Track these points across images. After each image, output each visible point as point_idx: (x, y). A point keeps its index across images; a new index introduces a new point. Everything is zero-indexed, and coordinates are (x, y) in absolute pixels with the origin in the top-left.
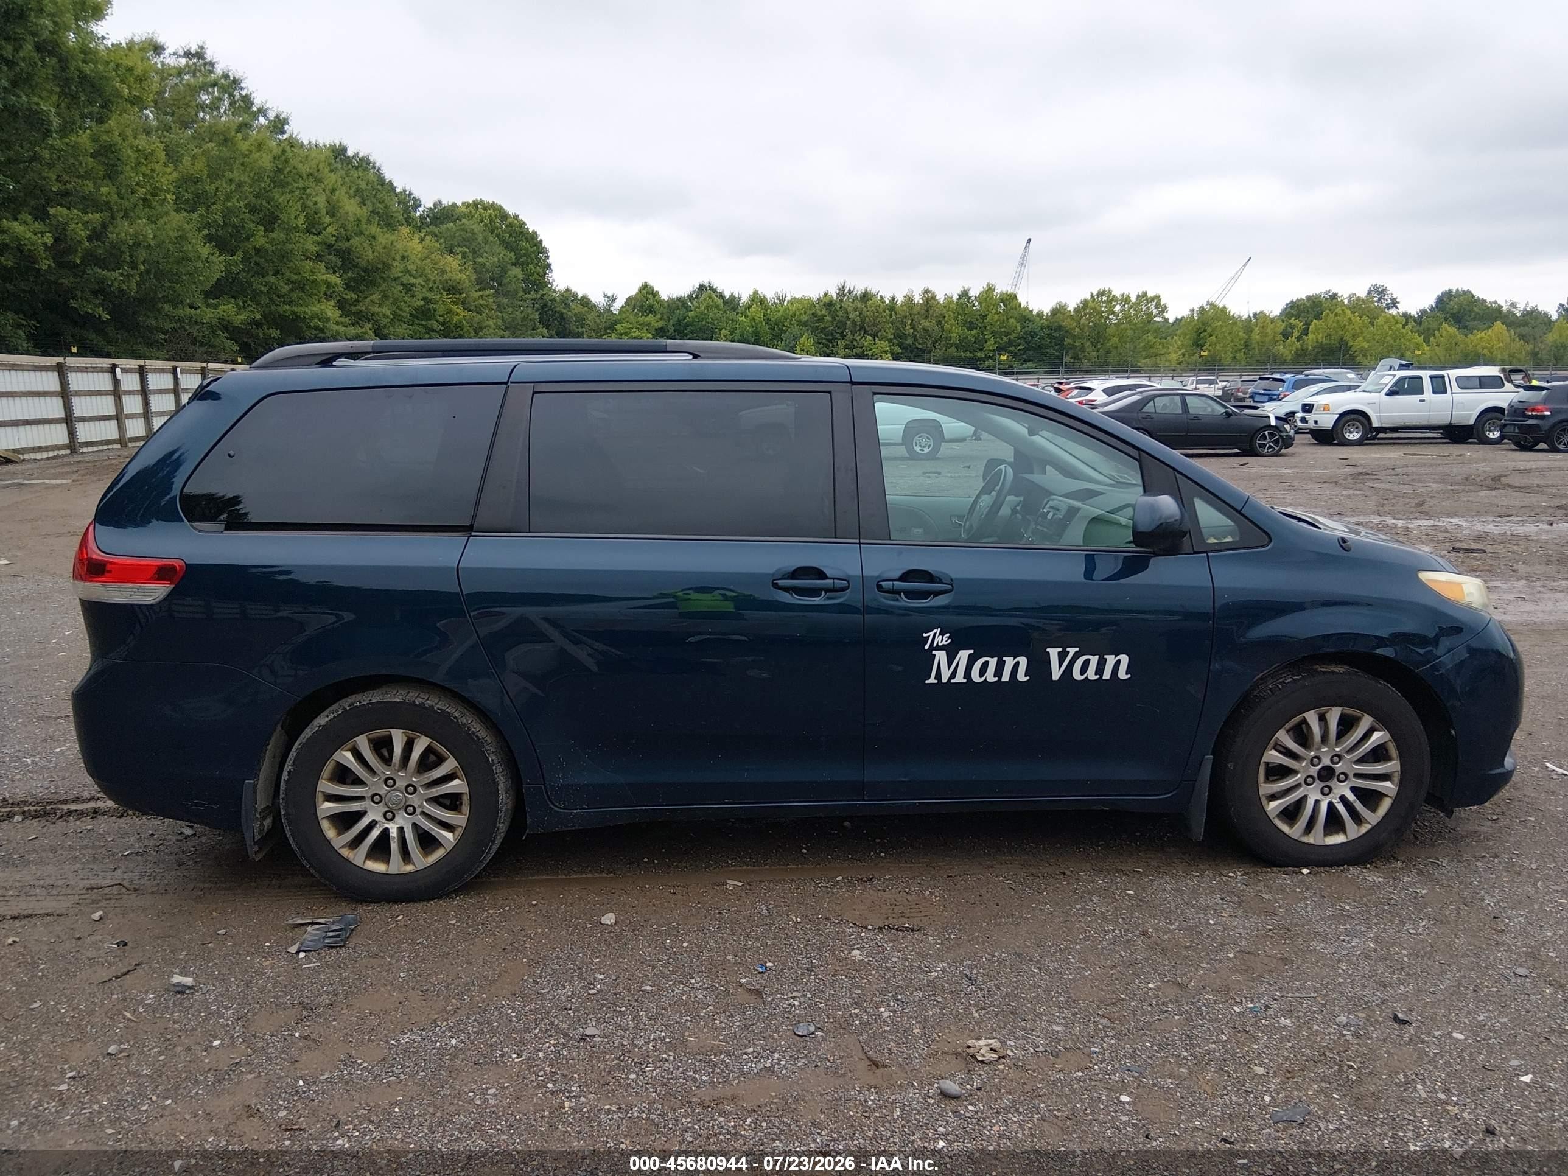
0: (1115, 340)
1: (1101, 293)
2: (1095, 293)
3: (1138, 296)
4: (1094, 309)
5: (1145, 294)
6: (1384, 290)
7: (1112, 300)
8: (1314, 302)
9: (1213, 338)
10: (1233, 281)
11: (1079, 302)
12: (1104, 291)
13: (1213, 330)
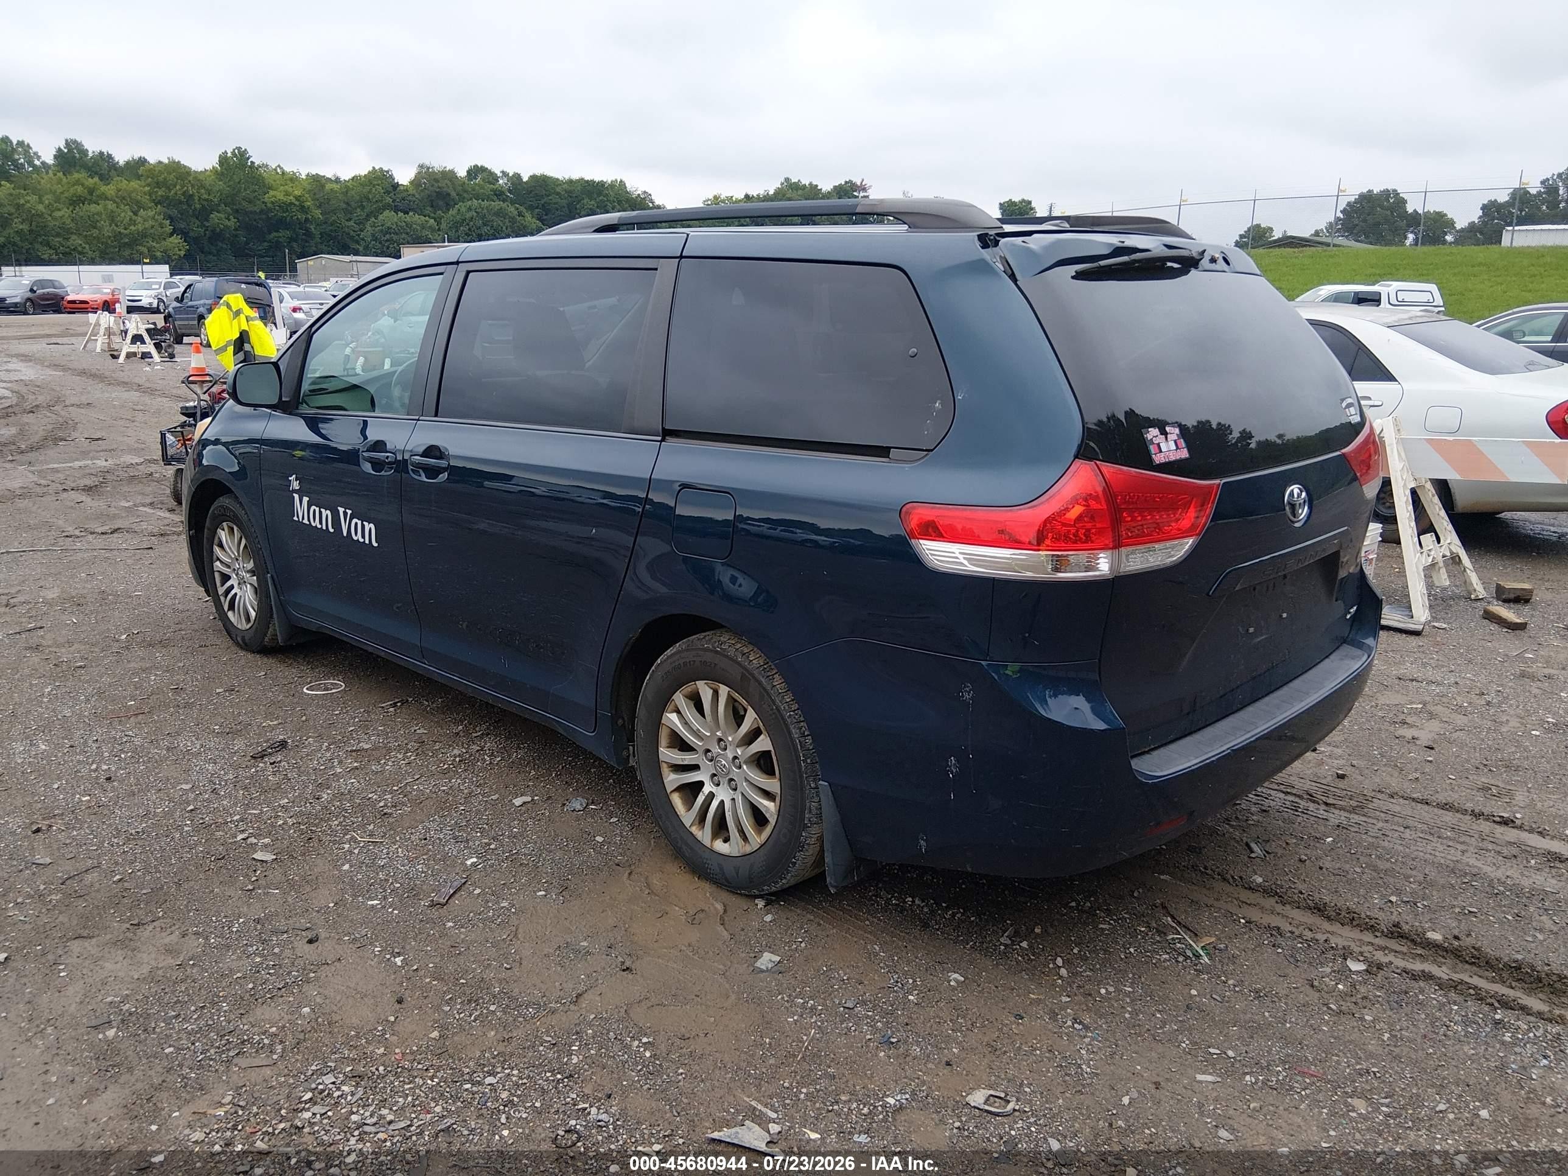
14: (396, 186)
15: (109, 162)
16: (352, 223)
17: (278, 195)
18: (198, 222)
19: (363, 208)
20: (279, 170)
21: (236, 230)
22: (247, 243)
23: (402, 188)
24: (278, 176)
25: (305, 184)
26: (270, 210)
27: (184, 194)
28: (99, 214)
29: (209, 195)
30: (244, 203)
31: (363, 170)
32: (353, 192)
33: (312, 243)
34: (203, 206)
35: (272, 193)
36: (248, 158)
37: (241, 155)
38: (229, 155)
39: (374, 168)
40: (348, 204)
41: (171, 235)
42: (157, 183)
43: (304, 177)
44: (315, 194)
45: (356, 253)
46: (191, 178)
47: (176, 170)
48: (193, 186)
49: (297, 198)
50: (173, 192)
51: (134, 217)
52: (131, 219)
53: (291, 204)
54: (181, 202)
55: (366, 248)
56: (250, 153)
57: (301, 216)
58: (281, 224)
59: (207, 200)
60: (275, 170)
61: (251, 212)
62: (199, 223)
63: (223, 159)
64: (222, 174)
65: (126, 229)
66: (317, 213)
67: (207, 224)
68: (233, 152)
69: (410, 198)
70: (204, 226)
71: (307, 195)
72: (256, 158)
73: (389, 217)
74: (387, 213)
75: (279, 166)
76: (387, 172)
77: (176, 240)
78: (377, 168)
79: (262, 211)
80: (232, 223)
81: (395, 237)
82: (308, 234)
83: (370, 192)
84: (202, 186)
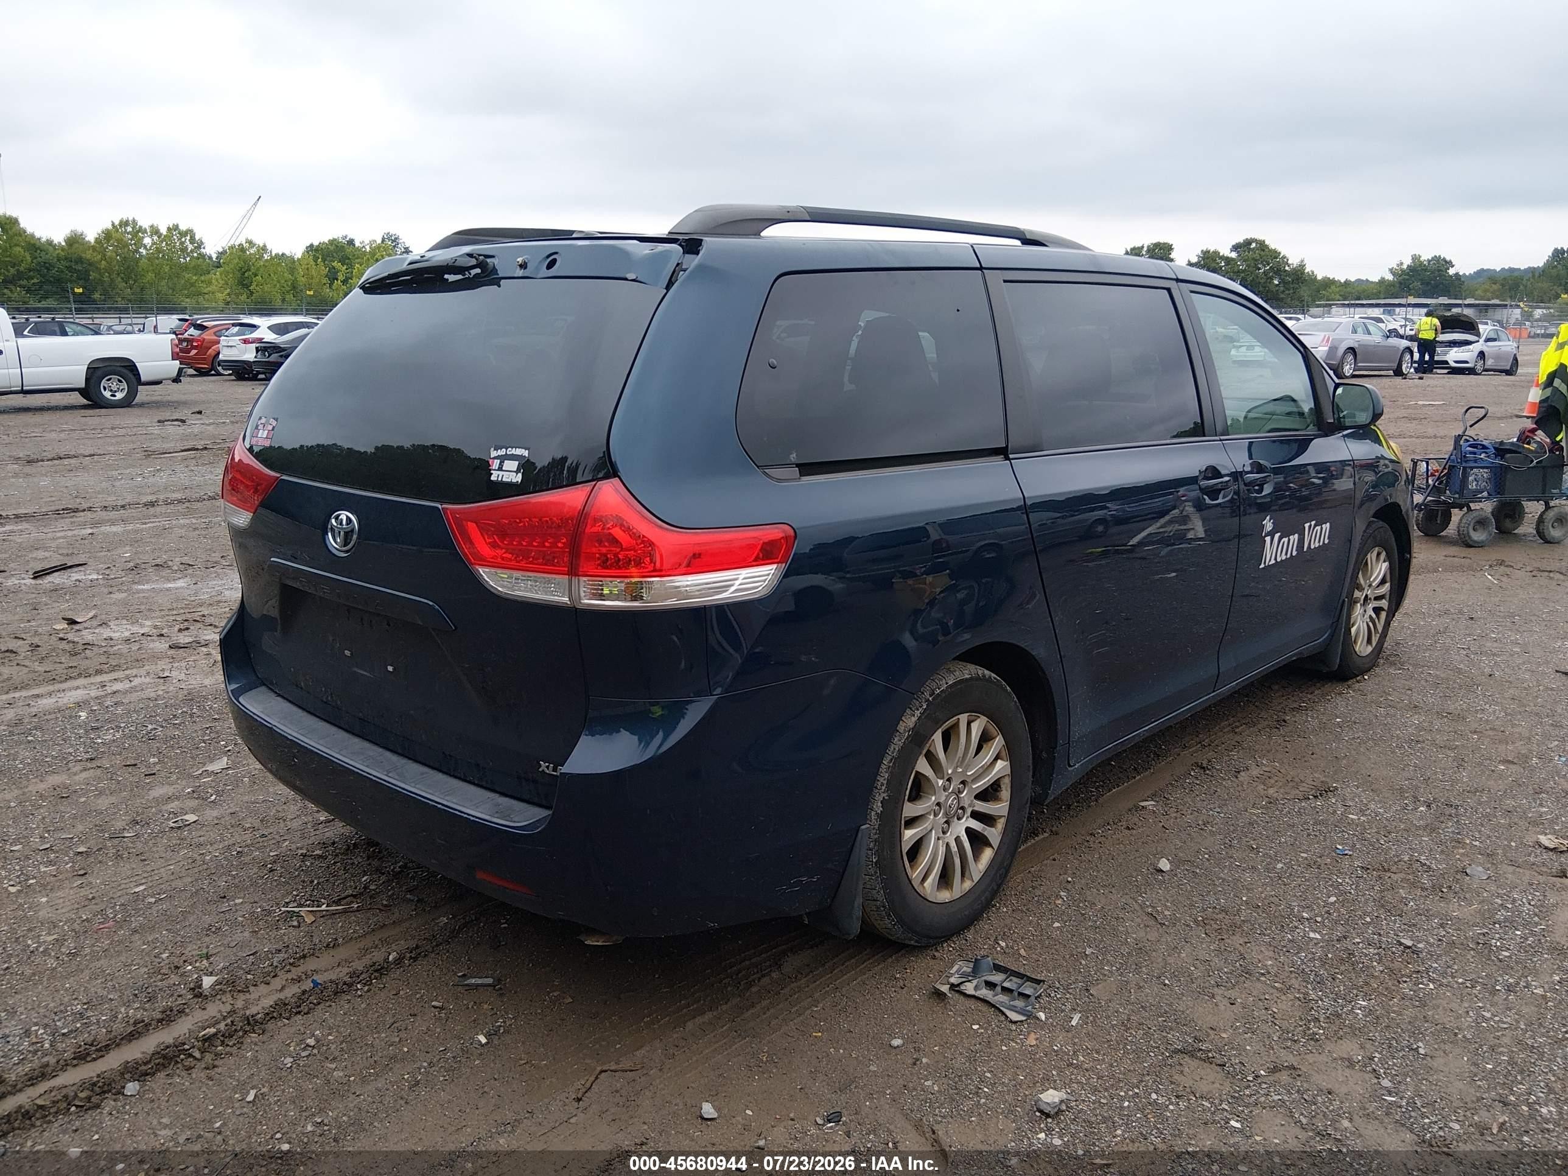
0: (150, 276)
1: (124, 223)
2: (117, 223)
3: (169, 229)
4: (119, 241)
5: (176, 227)
6: (396, 238)
7: (138, 232)
8: (337, 246)
9: (259, 278)
10: (245, 220)
11: (100, 232)
12: (127, 221)
13: (258, 269)
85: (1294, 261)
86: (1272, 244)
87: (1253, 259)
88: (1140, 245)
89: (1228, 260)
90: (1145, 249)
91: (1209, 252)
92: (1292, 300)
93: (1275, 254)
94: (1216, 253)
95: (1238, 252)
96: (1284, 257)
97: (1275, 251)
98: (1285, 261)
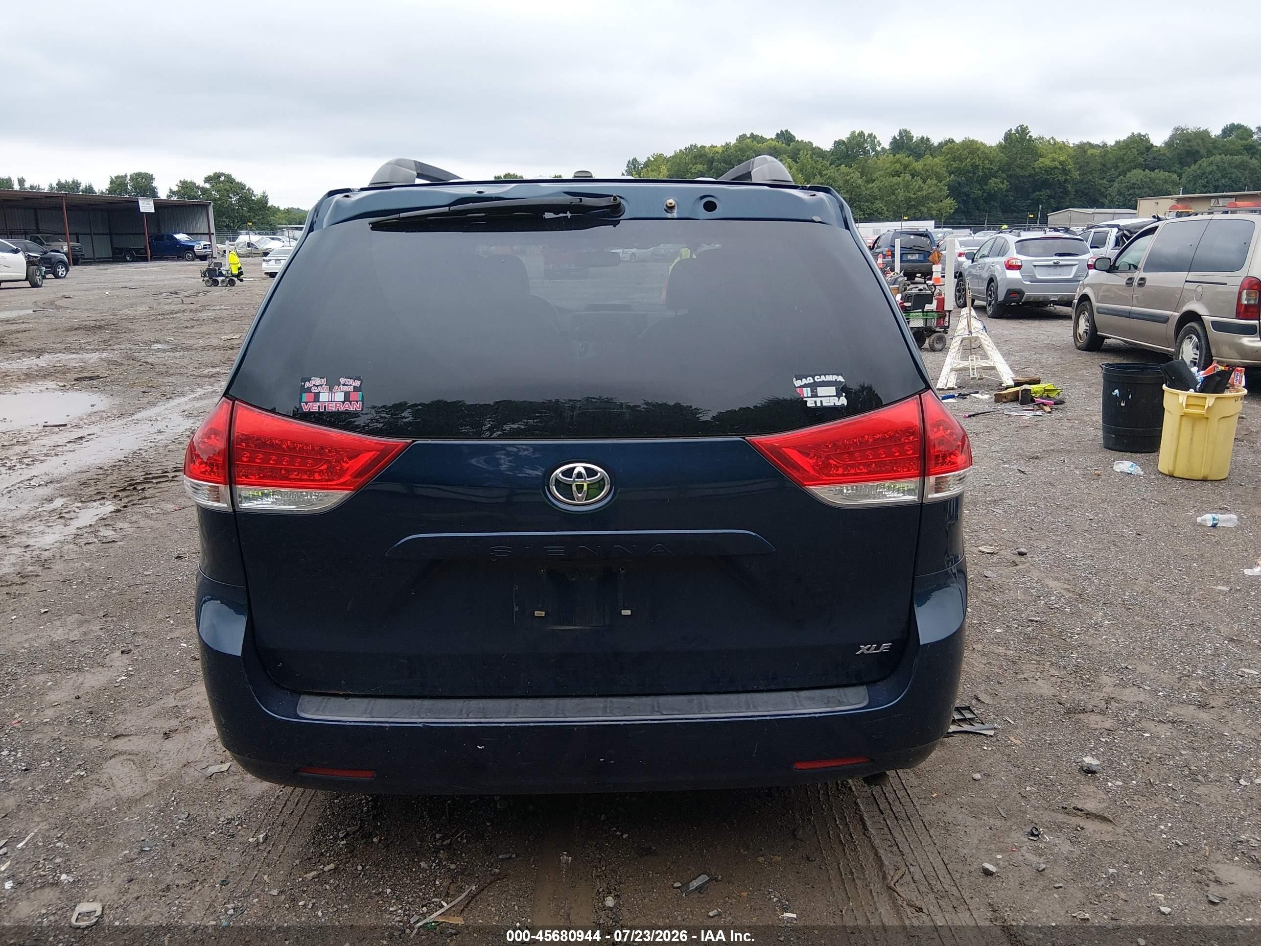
14: (1150, 147)
15: (927, 144)
16: (1104, 181)
17: (1046, 162)
18: (978, 186)
19: (1116, 167)
20: (1052, 141)
21: (1007, 191)
22: (1014, 201)
23: (1155, 149)
24: (1050, 146)
25: (1071, 151)
26: (1037, 174)
27: (972, 165)
28: (898, 184)
29: (991, 164)
30: (1018, 170)
31: (1123, 137)
32: (1111, 156)
33: (1068, 199)
34: (985, 174)
35: (1041, 160)
36: (1028, 133)
37: (1023, 131)
38: (1013, 132)
39: (1133, 133)
40: (1104, 165)
41: (947, 197)
42: (954, 158)
43: (1071, 145)
44: (1077, 159)
45: (1102, 206)
46: (979, 152)
47: (971, 147)
48: (980, 158)
49: (1061, 163)
50: (964, 164)
51: (923, 185)
52: (919, 187)
53: (1056, 168)
54: (969, 172)
55: (1111, 201)
56: (1030, 130)
57: (1062, 178)
58: (1045, 184)
59: (989, 169)
60: (1049, 141)
61: (1022, 176)
62: (980, 187)
63: (1008, 136)
64: (1005, 146)
65: (914, 194)
66: (1076, 175)
67: (985, 187)
68: (1017, 130)
69: (1161, 157)
70: (983, 189)
71: (1069, 160)
72: (1034, 133)
73: (1137, 175)
74: (1134, 171)
75: (1052, 138)
76: (1144, 136)
77: (949, 201)
78: (1136, 133)
79: (1030, 176)
80: (1004, 186)
81: (1137, 191)
82: (1066, 192)
83: (1125, 154)
84: (987, 158)
85: (258, 192)
86: (238, 178)
87: (225, 190)
88: (124, 174)
89: (204, 191)
90: (129, 178)
91: (186, 182)
92: (262, 224)
93: (242, 187)
94: (193, 184)
95: (210, 183)
96: (249, 189)
97: (241, 184)
98: (250, 192)
